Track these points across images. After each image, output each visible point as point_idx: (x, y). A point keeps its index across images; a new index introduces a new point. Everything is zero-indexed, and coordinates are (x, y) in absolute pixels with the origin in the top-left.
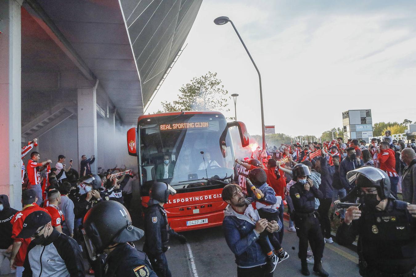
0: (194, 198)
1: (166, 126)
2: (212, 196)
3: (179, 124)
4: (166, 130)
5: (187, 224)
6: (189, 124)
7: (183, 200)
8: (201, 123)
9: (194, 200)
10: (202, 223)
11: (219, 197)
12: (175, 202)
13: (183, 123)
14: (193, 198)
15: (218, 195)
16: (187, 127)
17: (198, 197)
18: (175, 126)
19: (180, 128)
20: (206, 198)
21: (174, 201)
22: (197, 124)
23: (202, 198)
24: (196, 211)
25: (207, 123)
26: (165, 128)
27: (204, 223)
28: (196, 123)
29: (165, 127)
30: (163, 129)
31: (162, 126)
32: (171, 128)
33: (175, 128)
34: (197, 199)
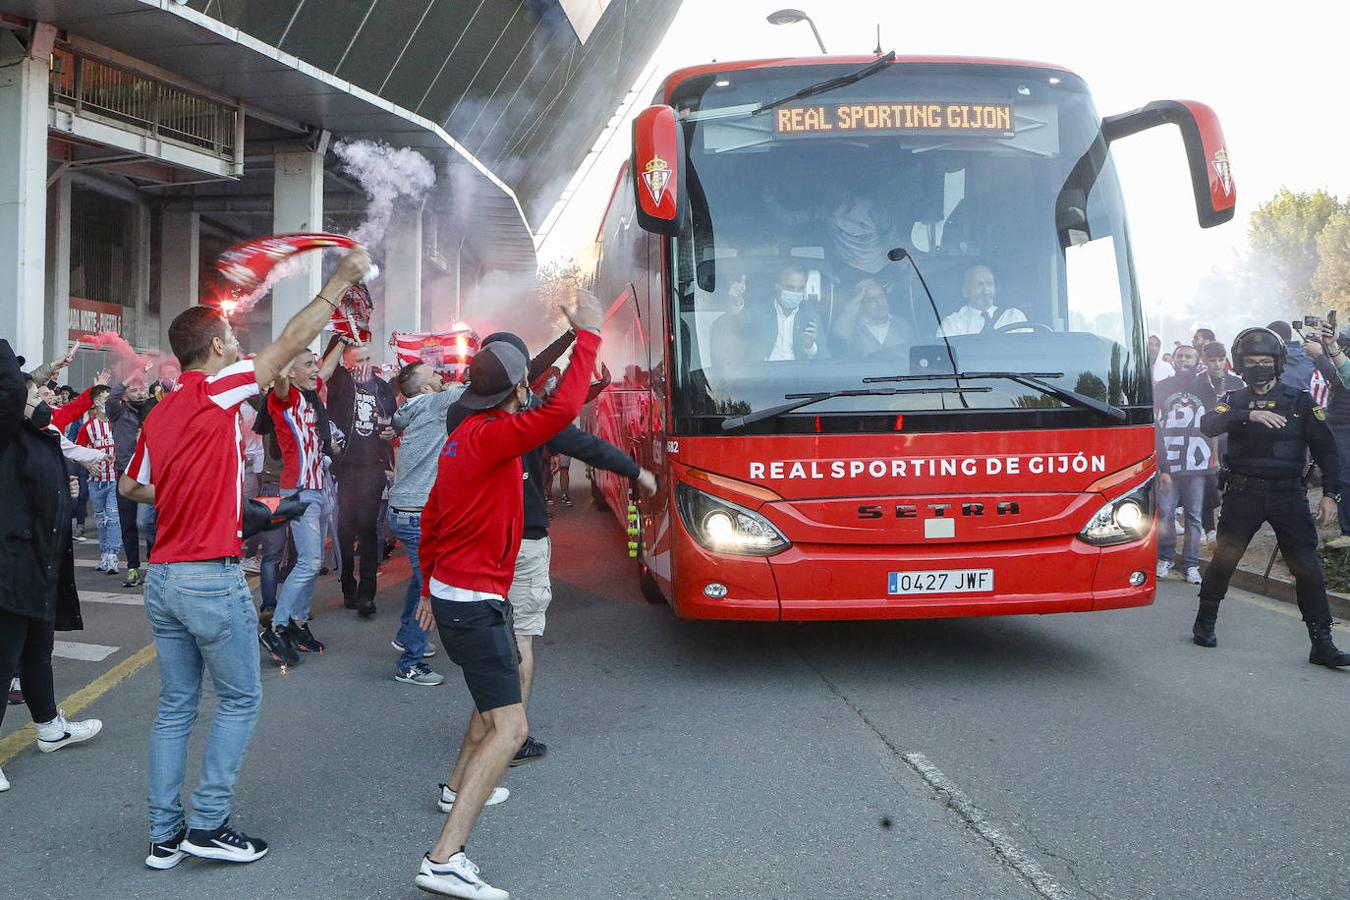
0: (932, 463)
1: (807, 116)
2: (1023, 463)
3: (868, 108)
4: (804, 131)
5: (893, 588)
7: (878, 469)
8: (975, 108)
9: (932, 472)
10: (966, 589)
11: (1055, 469)
12: (842, 473)
13: (890, 104)
14: (927, 464)
15: (1051, 460)
16: (909, 124)
17: (954, 462)
18: (849, 115)
19: (874, 125)
20: (994, 466)
21: (837, 469)
22: (954, 112)
23: (974, 468)
24: (939, 527)
25: (1003, 111)
26: (799, 123)
27: (971, 590)
28: (950, 109)
29: (799, 118)
30: (789, 128)
31: (784, 115)
32: (829, 126)
33: (846, 126)
34: (948, 467)
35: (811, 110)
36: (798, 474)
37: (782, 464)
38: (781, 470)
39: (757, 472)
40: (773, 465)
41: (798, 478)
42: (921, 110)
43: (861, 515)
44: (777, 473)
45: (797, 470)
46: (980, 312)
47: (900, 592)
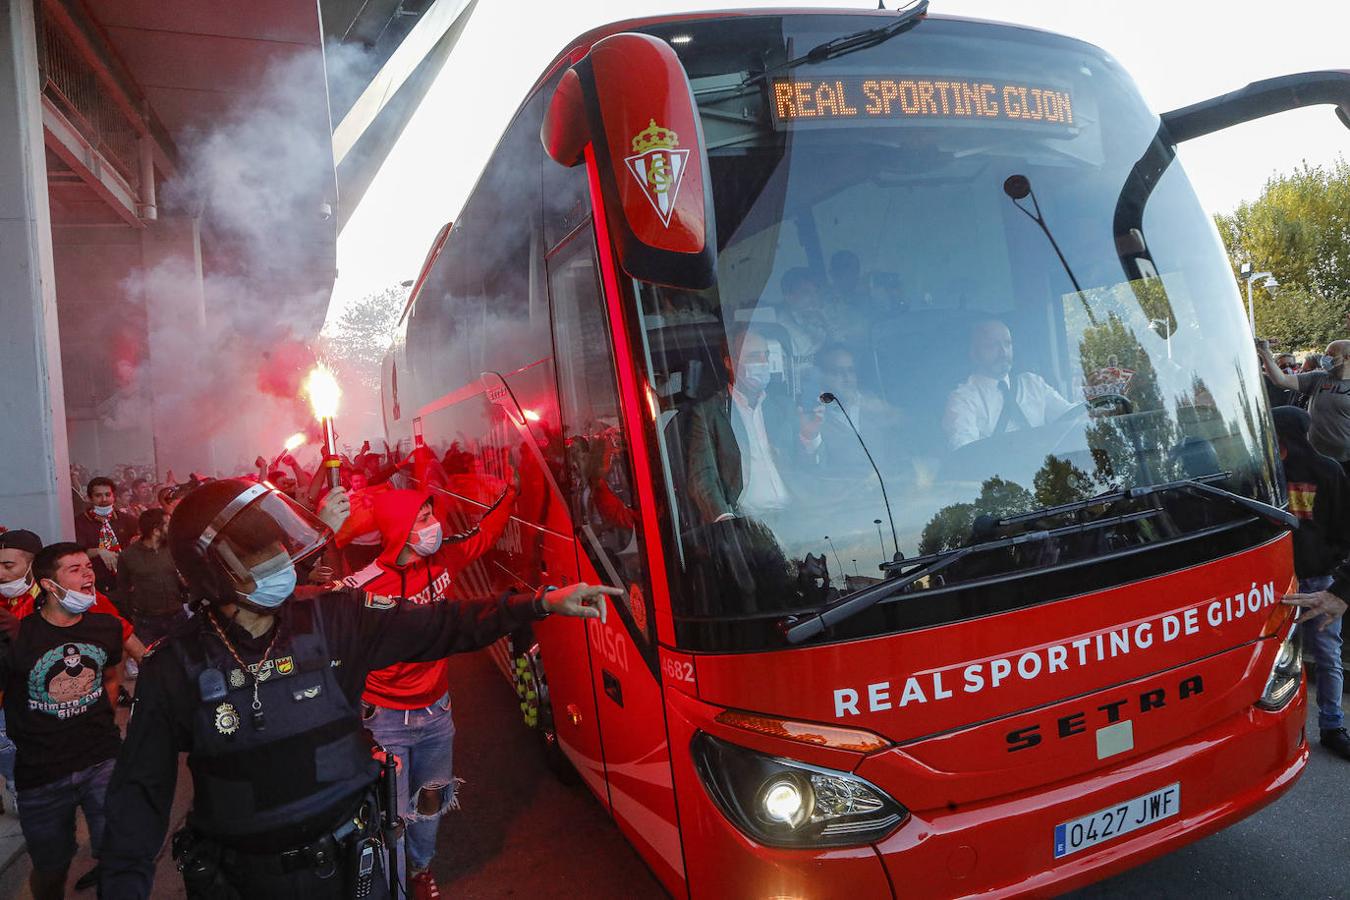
0: (1099, 639)
1: (818, 94)
2: (1202, 615)
3: (904, 84)
4: (816, 118)
5: (1060, 849)
6: (967, 92)
7: (1029, 665)
8: (1036, 92)
9: (1101, 657)
10: (1148, 821)
11: (1233, 614)
12: (980, 682)
13: (933, 79)
14: (1093, 640)
15: (1227, 602)
16: (959, 111)
17: (1125, 632)
18: (879, 93)
19: (914, 110)
20: (1171, 627)
21: (973, 678)
23: (1150, 636)
24: (1115, 738)
26: (809, 105)
27: (1156, 819)
28: (1006, 91)
29: (808, 98)
30: (793, 113)
31: (784, 93)
32: (853, 111)
33: (875, 111)
34: (1120, 643)
35: (824, 86)
36: (913, 697)
37: (886, 685)
38: (886, 696)
39: (847, 705)
40: (872, 689)
41: (913, 703)
42: (972, 90)
43: (1010, 746)
44: (879, 702)
45: (913, 693)
46: (997, 382)
47: (1070, 850)
